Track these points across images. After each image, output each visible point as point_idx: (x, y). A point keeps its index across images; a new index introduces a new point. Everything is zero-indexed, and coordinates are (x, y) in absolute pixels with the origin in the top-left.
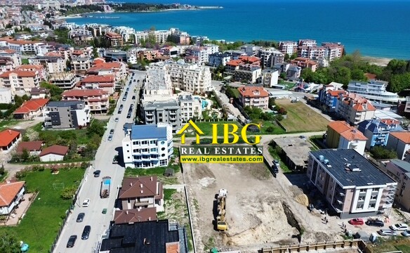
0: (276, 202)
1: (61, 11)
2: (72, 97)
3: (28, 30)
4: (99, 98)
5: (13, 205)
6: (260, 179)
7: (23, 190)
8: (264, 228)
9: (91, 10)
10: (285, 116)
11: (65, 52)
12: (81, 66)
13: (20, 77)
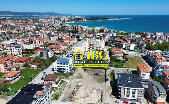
0: (99, 91)
1: (68, 20)
2: (50, 48)
3: (53, 27)
4: (58, 49)
5: (14, 78)
6: (99, 82)
7: (19, 74)
8: (89, 98)
9: (79, 20)
10: (127, 62)
11: (60, 34)
12: (62, 39)
13: (39, 41)
